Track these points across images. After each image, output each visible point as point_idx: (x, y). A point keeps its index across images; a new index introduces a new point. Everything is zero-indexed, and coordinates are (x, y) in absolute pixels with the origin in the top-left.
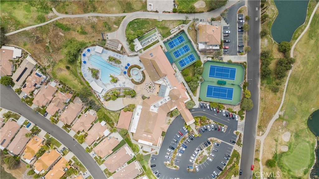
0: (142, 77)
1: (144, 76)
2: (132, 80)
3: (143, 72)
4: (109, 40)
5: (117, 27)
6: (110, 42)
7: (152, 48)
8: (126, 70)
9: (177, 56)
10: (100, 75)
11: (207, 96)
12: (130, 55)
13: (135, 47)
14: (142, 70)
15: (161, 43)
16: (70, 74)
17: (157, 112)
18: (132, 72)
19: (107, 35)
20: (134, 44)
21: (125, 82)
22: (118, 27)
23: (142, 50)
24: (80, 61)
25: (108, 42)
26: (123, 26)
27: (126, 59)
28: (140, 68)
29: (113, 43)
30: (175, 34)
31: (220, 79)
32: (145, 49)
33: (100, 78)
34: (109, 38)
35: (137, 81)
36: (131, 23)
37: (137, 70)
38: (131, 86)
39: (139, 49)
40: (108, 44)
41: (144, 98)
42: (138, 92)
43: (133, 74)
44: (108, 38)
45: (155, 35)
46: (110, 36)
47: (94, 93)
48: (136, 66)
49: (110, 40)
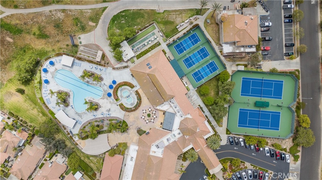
0: (136, 101)
1: (139, 98)
2: (122, 106)
3: (137, 93)
4: (82, 46)
5: (94, 24)
6: (84, 49)
7: (149, 54)
8: (111, 91)
9: (190, 65)
10: (71, 100)
11: (239, 126)
12: (116, 67)
13: (124, 54)
14: (135, 89)
15: (164, 46)
16: (26, 101)
17: (161, 156)
18: (121, 92)
19: (80, 38)
20: (122, 49)
21: (110, 110)
22: (97, 25)
23: (135, 59)
24: (38, 80)
25: (81, 48)
26: (104, 22)
27: (110, 73)
28: (132, 86)
29: (89, 50)
30: (185, 31)
31: (258, 99)
32: (138, 57)
33: (71, 104)
34: (83, 43)
35: (129, 107)
36: (115, 19)
37: (127, 89)
38: (119, 114)
39: (129, 57)
40: (82, 51)
41: (140, 132)
42: (131, 124)
43: (122, 97)
44: (81, 43)
45: (154, 34)
46: (84, 39)
47: (63, 128)
48: (126, 84)
49: (85, 46)
